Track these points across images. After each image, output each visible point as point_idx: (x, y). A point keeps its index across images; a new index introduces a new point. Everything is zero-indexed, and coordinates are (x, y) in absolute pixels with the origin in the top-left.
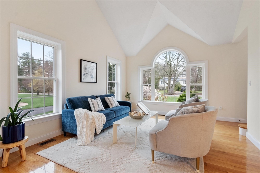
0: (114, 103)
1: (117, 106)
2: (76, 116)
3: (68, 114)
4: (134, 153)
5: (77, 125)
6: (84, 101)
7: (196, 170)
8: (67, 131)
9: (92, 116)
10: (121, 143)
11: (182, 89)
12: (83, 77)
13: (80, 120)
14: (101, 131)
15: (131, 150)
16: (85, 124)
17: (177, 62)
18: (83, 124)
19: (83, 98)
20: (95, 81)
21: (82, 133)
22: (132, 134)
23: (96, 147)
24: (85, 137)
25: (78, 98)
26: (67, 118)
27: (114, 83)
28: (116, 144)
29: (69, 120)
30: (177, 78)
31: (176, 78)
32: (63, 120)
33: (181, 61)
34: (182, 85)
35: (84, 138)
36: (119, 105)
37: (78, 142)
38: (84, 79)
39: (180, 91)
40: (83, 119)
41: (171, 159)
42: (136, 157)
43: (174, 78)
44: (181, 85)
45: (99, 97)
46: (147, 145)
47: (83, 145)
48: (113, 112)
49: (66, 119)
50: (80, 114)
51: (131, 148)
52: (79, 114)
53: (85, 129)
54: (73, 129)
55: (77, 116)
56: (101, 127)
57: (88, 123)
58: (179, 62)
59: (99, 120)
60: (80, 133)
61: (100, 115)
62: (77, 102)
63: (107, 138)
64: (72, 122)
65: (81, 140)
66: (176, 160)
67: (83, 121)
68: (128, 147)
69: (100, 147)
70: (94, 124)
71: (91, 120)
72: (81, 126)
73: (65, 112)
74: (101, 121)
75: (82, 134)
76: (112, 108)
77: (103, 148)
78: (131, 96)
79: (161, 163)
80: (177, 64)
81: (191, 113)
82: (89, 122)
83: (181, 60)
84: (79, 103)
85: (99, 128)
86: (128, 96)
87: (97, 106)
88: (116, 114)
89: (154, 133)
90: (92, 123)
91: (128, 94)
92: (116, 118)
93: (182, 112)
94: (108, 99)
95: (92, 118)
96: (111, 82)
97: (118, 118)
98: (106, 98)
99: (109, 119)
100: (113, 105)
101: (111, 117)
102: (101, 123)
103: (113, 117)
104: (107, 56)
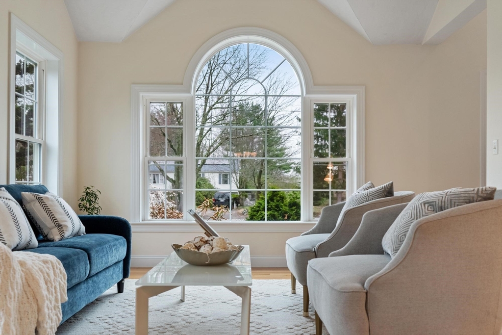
0: (68, 219)
1: (77, 235)
14: (58, 328)
27: (31, 144)
30: (204, 163)
33: (215, 106)
34: (216, 186)
36: (83, 228)
44: (212, 188)
45: (3, 188)
56: (57, 315)
57: (12, 294)
58: (211, 108)
59: (49, 285)
61: (45, 262)
70: (31, 298)
71: (18, 276)
74: (55, 288)
76: (61, 240)
80: (204, 114)
82: (13, 289)
83: (217, 102)
85: (50, 321)
86: (90, 205)
87: (12, 223)
88: (93, 261)
89: (358, 285)
90: (25, 296)
91: (87, 193)
92: (90, 281)
93: (426, 205)
94: (37, 204)
95: (22, 271)
96: (23, 137)
97: (95, 278)
98: (28, 198)
99: (75, 281)
100: (66, 226)
101: (80, 272)
102: (53, 299)
103: (84, 276)
104: (13, 16)
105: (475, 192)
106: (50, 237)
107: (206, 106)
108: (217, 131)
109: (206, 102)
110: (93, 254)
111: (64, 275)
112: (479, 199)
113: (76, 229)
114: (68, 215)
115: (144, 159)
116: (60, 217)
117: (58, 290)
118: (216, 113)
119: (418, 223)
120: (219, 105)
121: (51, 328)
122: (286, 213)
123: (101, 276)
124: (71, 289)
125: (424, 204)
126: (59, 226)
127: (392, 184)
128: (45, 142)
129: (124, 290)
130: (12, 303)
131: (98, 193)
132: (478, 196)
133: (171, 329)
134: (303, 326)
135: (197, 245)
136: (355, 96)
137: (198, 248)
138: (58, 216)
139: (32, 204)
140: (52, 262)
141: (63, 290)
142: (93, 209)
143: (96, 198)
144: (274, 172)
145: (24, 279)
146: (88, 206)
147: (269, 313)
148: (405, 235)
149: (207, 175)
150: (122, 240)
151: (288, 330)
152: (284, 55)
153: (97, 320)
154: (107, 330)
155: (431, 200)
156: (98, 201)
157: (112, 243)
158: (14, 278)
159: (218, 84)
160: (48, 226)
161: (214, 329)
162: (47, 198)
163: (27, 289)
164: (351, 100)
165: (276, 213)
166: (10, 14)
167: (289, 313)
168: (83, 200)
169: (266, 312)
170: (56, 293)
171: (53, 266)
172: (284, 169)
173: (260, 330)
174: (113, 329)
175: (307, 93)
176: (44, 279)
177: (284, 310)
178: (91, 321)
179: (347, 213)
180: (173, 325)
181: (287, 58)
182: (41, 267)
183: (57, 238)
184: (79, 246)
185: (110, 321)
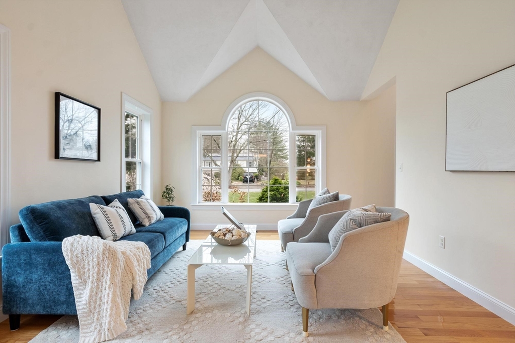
0: (154, 213)
1: (159, 221)
2: (72, 261)
3: (34, 256)
4: (252, 326)
5: (73, 285)
6: (77, 214)
7: (382, 328)
8: (28, 309)
9: (123, 253)
10: (207, 309)
11: (244, 177)
12: (62, 142)
13: (89, 270)
15: (241, 319)
16: (107, 278)
17: (238, 124)
18: (98, 280)
19: (73, 204)
20: (96, 158)
21: (95, 308)
22: (217, 282)
23: (149, 337)
24: (111, 315)
25: (60, 206)
26: (25, 271)
27: (135, 163)
28: (198, 315)
29: (35, 276)
30: (238, 156)
31: (235, 155)
32: (9, 277)
34: (245, 169)
35: (106, 320)
36: (163, 215)
37: (81, 335)
38: (64, 149)
39: (241, 180)
40: (98, 264)
41: (330, 318)
42: (264, 334)
43: (232, 156)
44: (243, 170)
45: (116, 200)
46: (265, 300)
47: (102, 340)
48: (160, 235)
49: (23, 272)
50: (85, 252)
51: (237, 315)
52: (82, 251)
53: (107, 294)
54: (54, 302)
55: (74, 259)
56: (144, 278)
57: (118, 273)
58: (241, 125)
59: (140, 262)
60: (90, 306)
61: (138, 248)
62: (60, 217)
63: (159, 304)
64: (49, 279)
65: (92, 329)
66: (339, 317)
67: (99, 270)
68: (229, 314)
69: (158, 333)
70: (129, 273)
71: (121, 264)
72: (92, 288)
73: (17, 252)
74: (144, 262)
75: (97, 310)
76: (149, 225)
77: (170, 334)
78: (174, 194)
79: (320, 332)
80: (238, 129)
81: (376, 222)
82: (118, 270)
84: (66, 221)
85: (140, 283)
86: (169, 195)
87: (120, 223)
88: (167, 239)
89: (310, 271)
90: (125, 272)
91: (167, 189)
92: (165, 250)
93: (352, 221)
94: (136, 205)
95: (124, 257)
96: (130, 159)
97: (168, 248)
98: (131, 202)
99: (155, 254)
100: (152, 217)
101: (159, 248)
102: (142, 270)
103: (161, 249)
104: (123, 94)
105: (379, 216)
106: (144, 224)
107: (239, 123)
108: (245, 137)
109: (239, 121)
110: (167, 235)
111: (149, 253)
112: (382, 220)
113: (158, 218)
114: (154, 210)
115: (199, 169)
116: (149, 212)
117: (145, 263)
118: (244, 127)
119: (345, 236)
120: (246, 123)
121: (141, 287)
122: (282, 193)
123: (172, 246)
124: (153, 258)
125: (351, 220)
126: (149, 217)
127: (338, 193)
128: (143, 161)
129: (187, 249)
130: (118, 279)
131: (173, 189)
132: (381, 218)
133: (210, 279)
134: (286, 277)
135: (224, 233)
136: (321, 131)
137: (225, 235)
138: (148, 212)
139: (133, 205)
140: (142, 248)
141: (149, 262)
142: (170, 198)
143: (172, 191)
144: (279, 160)
145: (125, 263)
146: (167, 196)
147: (267, 267)
148: (339, 238)
149: (239, 163)
150: (184, 220)
151: (276, 280)
152: (279, 108)
153: (169, 271)
154: (174, 280)
155: (355, 218)
156: (173, 193)
157: (179, 225)
158: (119, 264)
159: (245, 111)
160: (143, 217)
161: (235, 279)
162: (142, 201)
163: (127, 268)
164: (318, 134)
165: (277, 193)
166: (121, 93)
167: (278, 267)
168: (164, 193)
169: (265, 266)
170: (144, 265)
171: (142, 250)
172: (285, 158)
173: (261, 280)
174: (178, 278)
175: (292, 130)
176: (137, 259)
177: (276, 265)
178: (166, 272)
179: (312, 211)
180: (212, 275)
181: (281, 109)
182: (135, 252)
183: (147, 224)
184: (159, 231)
185: (176, 272)
